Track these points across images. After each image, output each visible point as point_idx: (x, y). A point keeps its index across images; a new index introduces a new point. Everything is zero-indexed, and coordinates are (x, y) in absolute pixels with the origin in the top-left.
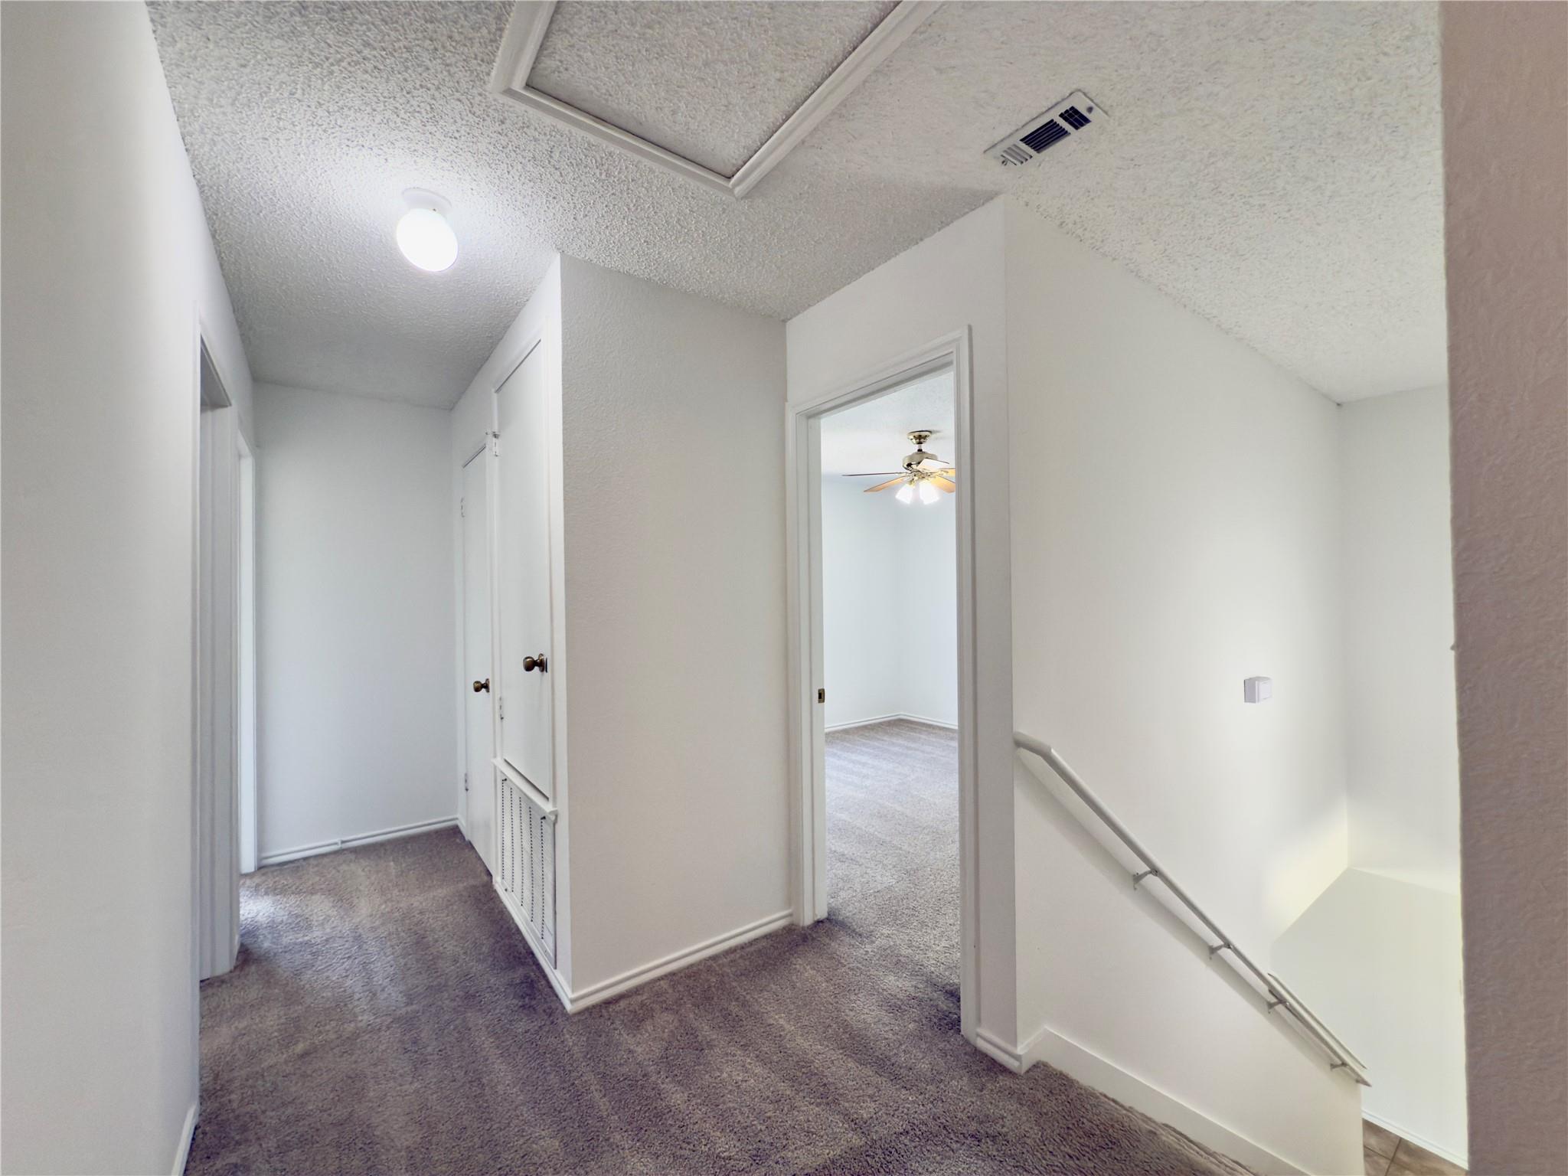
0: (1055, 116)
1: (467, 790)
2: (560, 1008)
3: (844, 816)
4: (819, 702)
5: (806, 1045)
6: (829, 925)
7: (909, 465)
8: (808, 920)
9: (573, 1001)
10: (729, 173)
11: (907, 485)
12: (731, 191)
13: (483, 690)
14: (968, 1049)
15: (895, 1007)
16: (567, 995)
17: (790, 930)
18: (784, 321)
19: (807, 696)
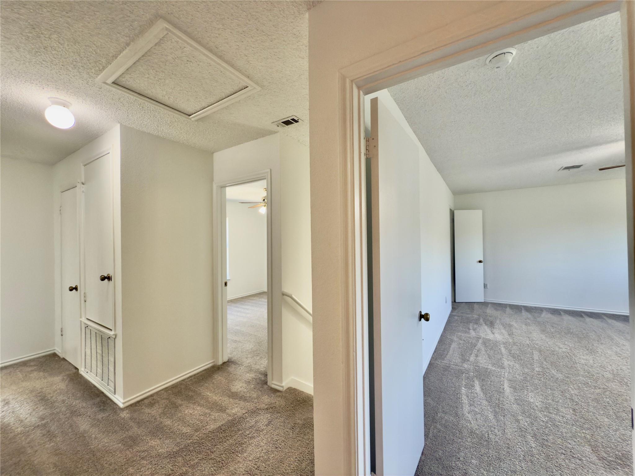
0: (289, 119)
1: (62, 335)
2: (118, 407)
3: (237, 328)
4: (225, 286)
5: (216, 398)
6: (227, 363)
7: (264, 200)
8: (220, 362)
9: (123, 403)
10: (189, 114)
11: (263, 207)
12: (190, 119)
13: (74, 290)
14: (269, 388)
15: (248, 383)
16: (120, 401)
17: (213, 367)
18: (213, 153)
19: (220, 284)
